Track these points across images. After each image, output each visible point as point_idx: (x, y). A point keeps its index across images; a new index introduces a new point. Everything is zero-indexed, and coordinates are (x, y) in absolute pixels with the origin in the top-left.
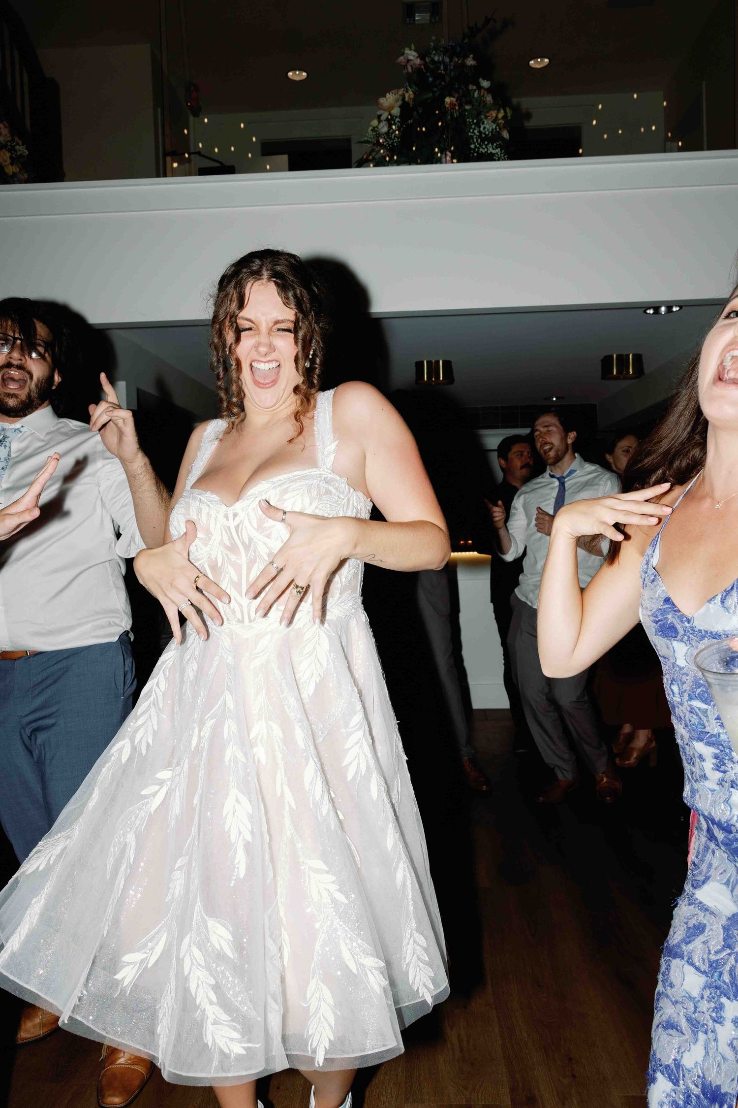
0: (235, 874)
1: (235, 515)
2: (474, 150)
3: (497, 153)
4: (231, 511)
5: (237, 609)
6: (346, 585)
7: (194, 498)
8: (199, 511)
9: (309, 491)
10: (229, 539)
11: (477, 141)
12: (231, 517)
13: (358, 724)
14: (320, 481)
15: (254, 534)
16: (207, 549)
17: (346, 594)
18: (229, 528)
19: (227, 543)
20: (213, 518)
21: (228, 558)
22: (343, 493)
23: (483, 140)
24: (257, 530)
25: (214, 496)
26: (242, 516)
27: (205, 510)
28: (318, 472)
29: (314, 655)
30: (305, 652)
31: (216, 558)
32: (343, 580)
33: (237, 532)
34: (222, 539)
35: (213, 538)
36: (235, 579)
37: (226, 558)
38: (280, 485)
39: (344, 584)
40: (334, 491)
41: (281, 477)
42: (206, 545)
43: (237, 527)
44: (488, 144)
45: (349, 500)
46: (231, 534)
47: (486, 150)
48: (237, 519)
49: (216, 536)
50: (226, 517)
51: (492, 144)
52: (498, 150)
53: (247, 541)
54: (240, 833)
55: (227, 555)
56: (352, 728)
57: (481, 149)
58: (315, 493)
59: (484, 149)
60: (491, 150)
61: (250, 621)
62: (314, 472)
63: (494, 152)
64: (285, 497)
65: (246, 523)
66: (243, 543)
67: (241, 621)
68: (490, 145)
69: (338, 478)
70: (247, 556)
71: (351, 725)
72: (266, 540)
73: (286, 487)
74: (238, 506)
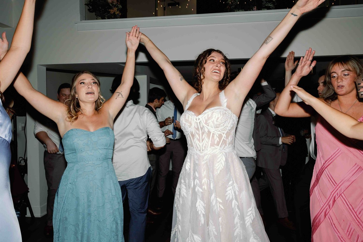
0: (201, 223)
1: (199, 119)
2: (264, 5)
3: (271, 6)
4: (197, 118)
5: (199, 147)
6: (230, 142)
7: (187, 113)
8: (189, 117)
9: (220, 113)
10: (197, 126)
11: (265, 2)
12: (198, 120)
13: (231, 184)
14: (223, 110)
15: (204, 125)
16: (190, 129)
17: (230, 145)
18: (197, 123)
19: (196, 127)
20: (192, 120)
21: (196, 132)
22: (230, 114)
23: (267, 2)
24: (205, 124)
25: (193, 113)
26: (201, 119)
27: (190, 117)
28: (223, 108)
29: (220, 162)
30: (218, 161)
31: (193, 132)
32: (229, 141)
33: (199, 124)
34: (195, 126)
35: (192, 125)
36: (198, 138)
37: (195, 132)
38: (212, 111)
39: (229, 142)
40: (227, 113)
41: (212, 108)
42: (190, 127)
43: (199, 122)
44: (269, 3)
45: (231, 116)
46: (198, 124)
47: (268, 5)
48: (199, 120)
49: (193, 125)
50: (196, 119)
51: (270, 3)
52: (272, 5)
53: (202, 127)
54: (201, 212)
55: (196, 131)
56: (229, 185)
57: (266, 5)
58: (222, 114)
59: (267, 5)
60: (269, 5)
61: (202, 150)
62: (221, 107)
63: (270, 6)
64: (213, 114)
65: (202, 122)
66: (201, 128)
67: (200, 150)
68: (269, 4)
69: (228, 110)
70: (201, 131)
71: (229, 184)
72: (208, 127)
73: (213, 111)
74: (200, 116)
